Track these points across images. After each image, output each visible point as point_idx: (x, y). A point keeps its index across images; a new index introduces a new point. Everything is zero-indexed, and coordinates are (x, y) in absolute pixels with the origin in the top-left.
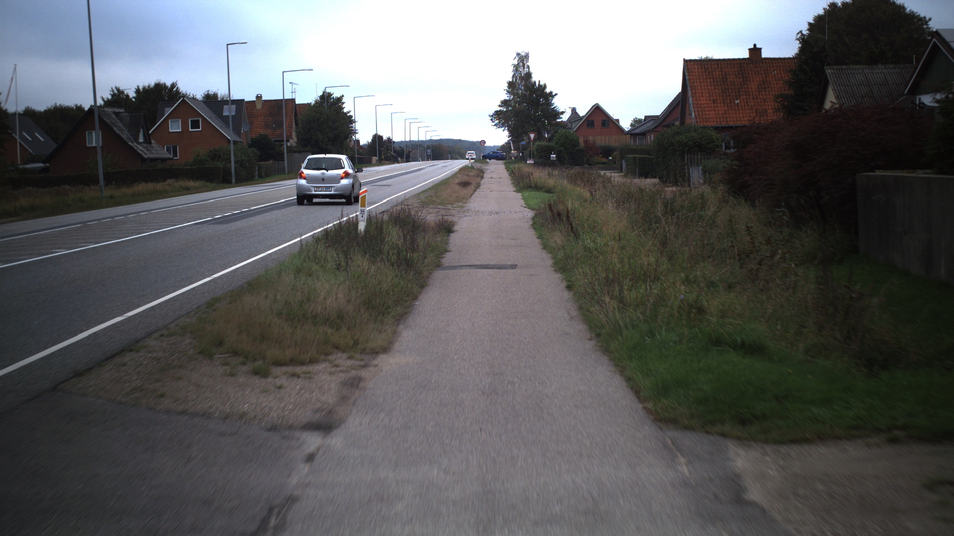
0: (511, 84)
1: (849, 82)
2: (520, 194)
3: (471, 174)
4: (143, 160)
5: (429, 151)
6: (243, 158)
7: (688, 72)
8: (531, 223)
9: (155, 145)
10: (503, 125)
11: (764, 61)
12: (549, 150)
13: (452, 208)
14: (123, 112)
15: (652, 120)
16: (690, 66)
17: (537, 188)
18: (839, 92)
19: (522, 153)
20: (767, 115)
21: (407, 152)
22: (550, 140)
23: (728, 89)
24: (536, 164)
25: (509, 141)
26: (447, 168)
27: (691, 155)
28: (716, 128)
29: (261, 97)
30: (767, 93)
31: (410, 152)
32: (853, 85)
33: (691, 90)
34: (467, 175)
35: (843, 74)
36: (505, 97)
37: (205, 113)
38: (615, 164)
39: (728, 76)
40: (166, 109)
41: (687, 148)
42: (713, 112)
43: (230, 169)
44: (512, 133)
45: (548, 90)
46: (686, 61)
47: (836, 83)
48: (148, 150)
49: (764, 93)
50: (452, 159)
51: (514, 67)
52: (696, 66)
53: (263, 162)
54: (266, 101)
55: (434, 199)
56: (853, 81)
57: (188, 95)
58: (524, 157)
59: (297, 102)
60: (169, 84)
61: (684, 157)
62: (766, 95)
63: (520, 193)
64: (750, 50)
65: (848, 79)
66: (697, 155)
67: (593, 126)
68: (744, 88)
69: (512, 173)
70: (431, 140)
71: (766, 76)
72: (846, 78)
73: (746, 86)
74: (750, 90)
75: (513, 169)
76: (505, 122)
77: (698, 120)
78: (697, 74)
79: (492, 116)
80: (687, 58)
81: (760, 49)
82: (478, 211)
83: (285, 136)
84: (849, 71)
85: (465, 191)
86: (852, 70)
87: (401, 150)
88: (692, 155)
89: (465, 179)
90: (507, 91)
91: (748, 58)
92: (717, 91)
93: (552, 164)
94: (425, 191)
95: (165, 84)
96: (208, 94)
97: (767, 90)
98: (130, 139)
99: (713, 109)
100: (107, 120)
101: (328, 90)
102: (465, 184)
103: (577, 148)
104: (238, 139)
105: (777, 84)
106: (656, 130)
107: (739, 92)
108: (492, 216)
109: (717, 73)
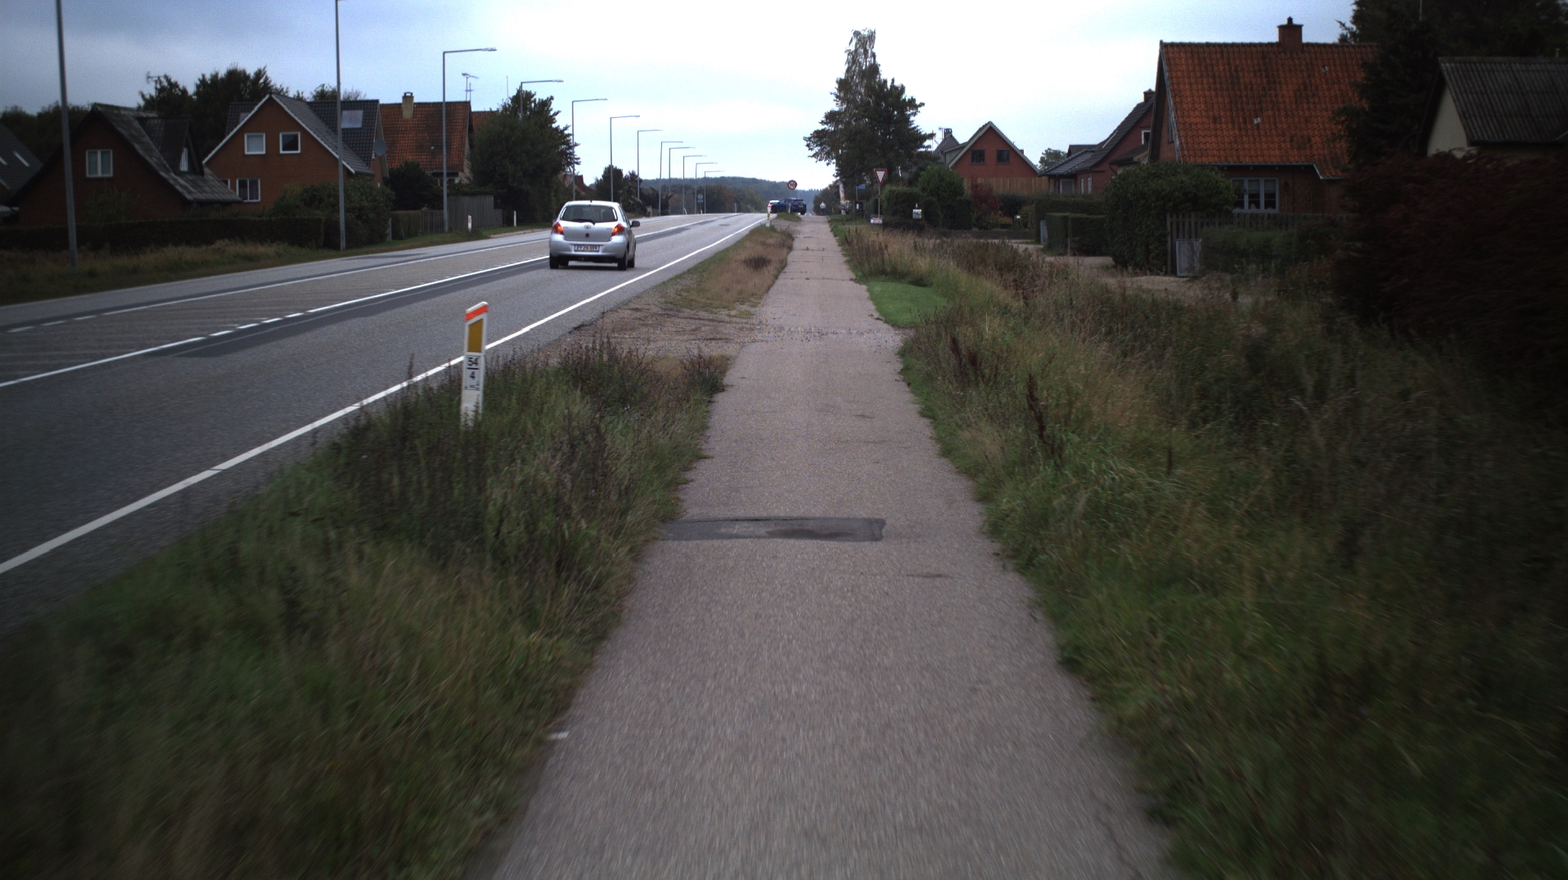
0: (843, 85)
1: (1484, 86)
2: (864, 287)
3: (771, 241)
4: (186, 203)
5: (700, 196)
6: (365, 203)
7: (1169, 65)
8: (899, 366)
9: (211, 178)
10: (828, 156)
11: (1305, 49)
12: (910, 201)
13: (727, 319)
14: (154, 118)
15: (1086, 152)
16: (1170, 54)
17: (896, 274)
18: (1466, 104)
19: (860, 204)
20: (1311, 147)
21: (664, 197)
22: (911, 183)
23: (1241, 97)
24: (885, 225)
25: (837, 181)
26: (728, 229)
27: (1178, 217)
28: (1222, 168)
29: (412, 97)
30: (1312, 106)
31: (668, 198)
32: (1492, 93)
33: (1174, 97)
34: (764, 244)
35: (1473, 71)
36: (833, 105)
37: (310, 125)
38: (1026, 227)
39: (1241, 74)
40: (242, 115)
41: (1171, 204)
42: (1214, 139)
43: (337, 222)
44: (842, 172)
45: (907, 96)
46: (1165, 47)
47: (1459, 88)
48: (195, 185)
49: (1305, 106)
50: (740, 210)
51: (849, 55)
52: (1183, 55)
53: (404, 212)
54: (420, 104)
55: (694, 297)
56: (1492, 86)
57: (284, 90)
58: (862, 211)
59: (474, 109)
60: (251, 71)
61: (1165, 220)
62: (1309, 109)
63: (865, 283)
64: (1281, 28)
65: (1482, 81)
66: (1190, 217)
67: (983, 160)
68: (1270, 96)
69: (845, 242)
70: (706, 179)
71: (1309, 76)
72: (1478, 79)
73: (1273, 93)
74: (1280, 100)
75: (847, 234)
76: (832, 150)
77: (1186, 152)
78: (1184, 67)
79: (809, 139)
80: (1168, 40)
81: (1299, 27)
82: (781, 328)
83: (445, 166)
84: (1483, 65)
85: (756, 280)
86: (1490, 64)
87: (653, 194)
88: (1181, 217)
89: (758, 251)
90: (837, 97)
91: (1276, 43)
92: (1221, 100)
93: (917, 227)
94: (680, 276)
95: (244, 72)
96: (323, 91)
97: (1311, 100)
98: (164, 166)
99: (1213, 133)
100: (124, 132)
101: (526, 88)
102: (758, 263)
103: (958, 198)
104: (364, 169)
105: (1329, 90)
106: (1098, 169)
107: (1260, 103)
108: (812, 343)
109: (1221, 68)
